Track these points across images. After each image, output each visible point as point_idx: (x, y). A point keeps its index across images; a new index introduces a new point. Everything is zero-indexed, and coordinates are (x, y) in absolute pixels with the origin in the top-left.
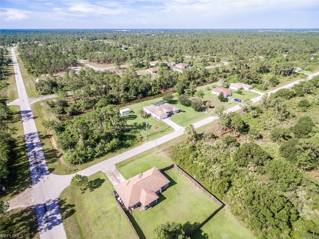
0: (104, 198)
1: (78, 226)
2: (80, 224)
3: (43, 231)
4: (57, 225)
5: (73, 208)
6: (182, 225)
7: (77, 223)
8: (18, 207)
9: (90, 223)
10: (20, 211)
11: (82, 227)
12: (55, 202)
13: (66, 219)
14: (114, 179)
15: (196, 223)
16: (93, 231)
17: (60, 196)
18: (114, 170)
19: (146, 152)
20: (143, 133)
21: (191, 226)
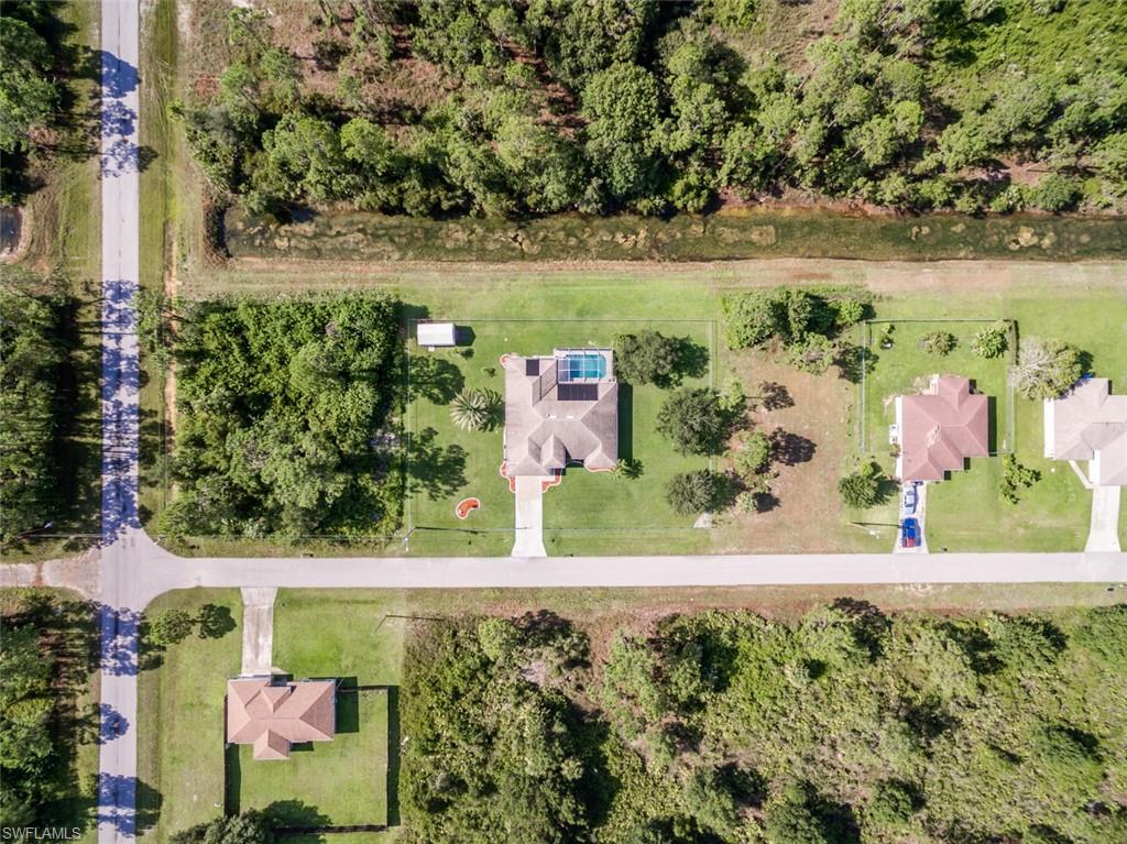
0: (215, 674)
1: (158, 697)
2: (162, 696)
3: (107, 671)
4: (129, 674)
5: (162, 654)
6: (305, 805)
7: (159, 690)
8: (74, 588)
9: (177, 704)
10: (77, 600)
11: (165, 703)
12: (134, 620)
13: (144, 672)
14: (253, 636)
15: (326, 816)
16: (176, 722)
17: (145, 610)
18: (266, 607)
19: (370, 593)
20: (419, 502)
21: (316, 815)
